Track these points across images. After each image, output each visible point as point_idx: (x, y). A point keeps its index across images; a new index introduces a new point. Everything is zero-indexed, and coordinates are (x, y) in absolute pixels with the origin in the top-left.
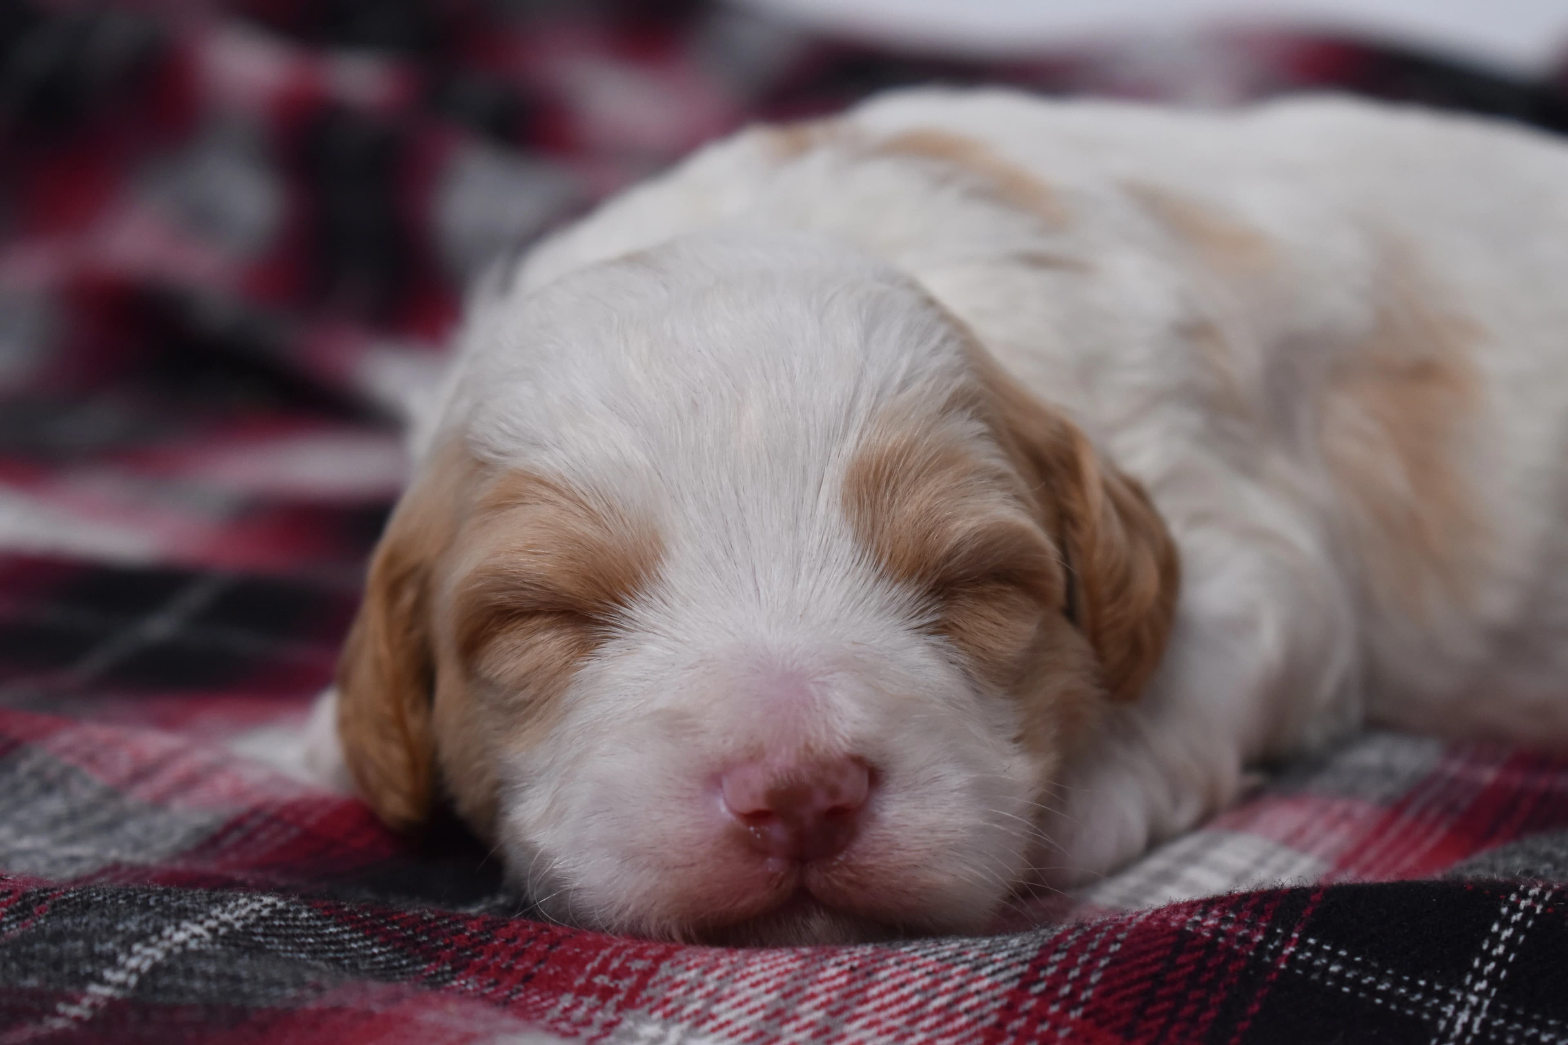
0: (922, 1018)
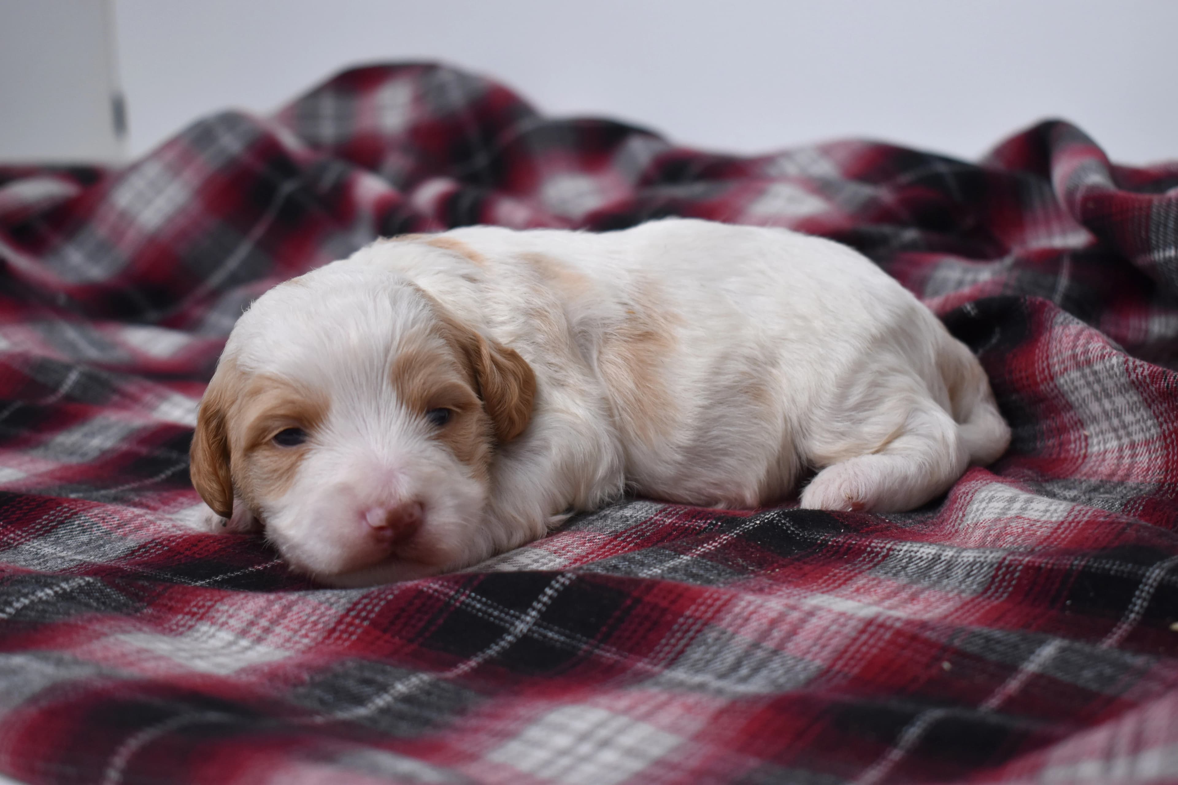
0: (305, 625)
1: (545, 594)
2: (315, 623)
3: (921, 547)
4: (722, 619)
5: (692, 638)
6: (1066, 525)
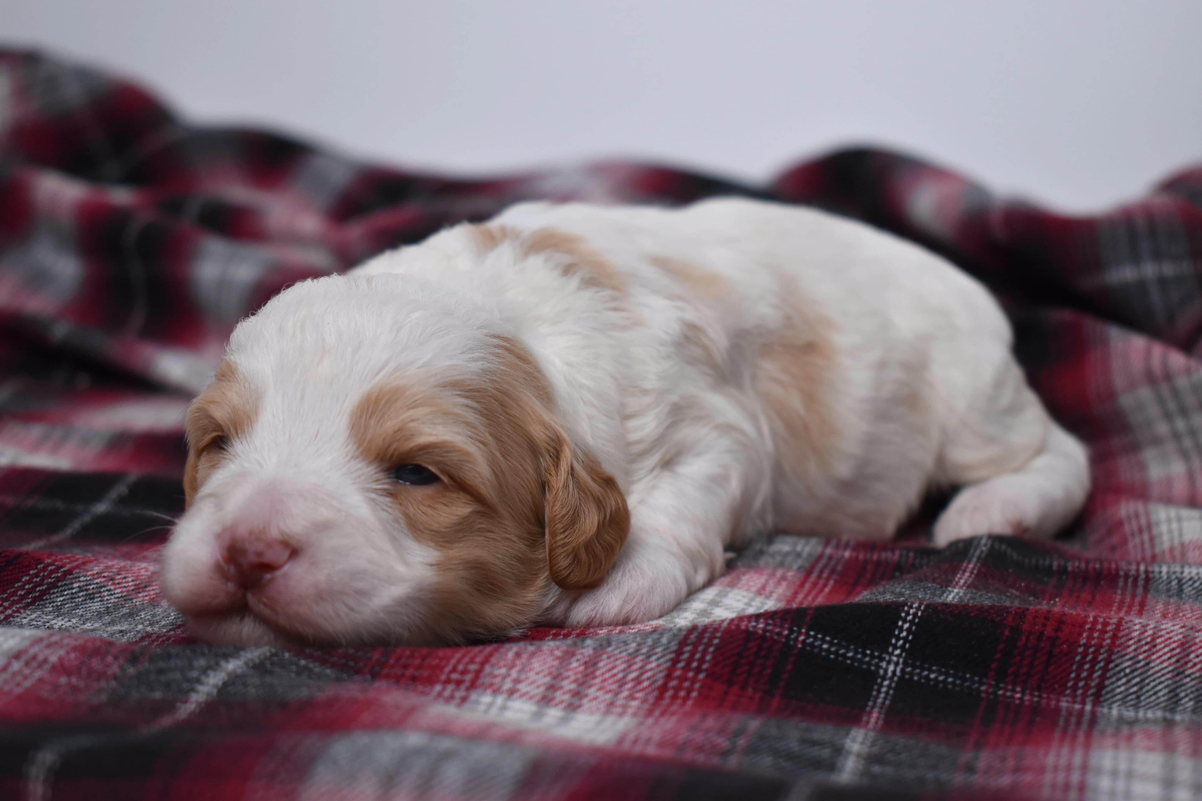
1: (900, 629)
2: (638, 681)
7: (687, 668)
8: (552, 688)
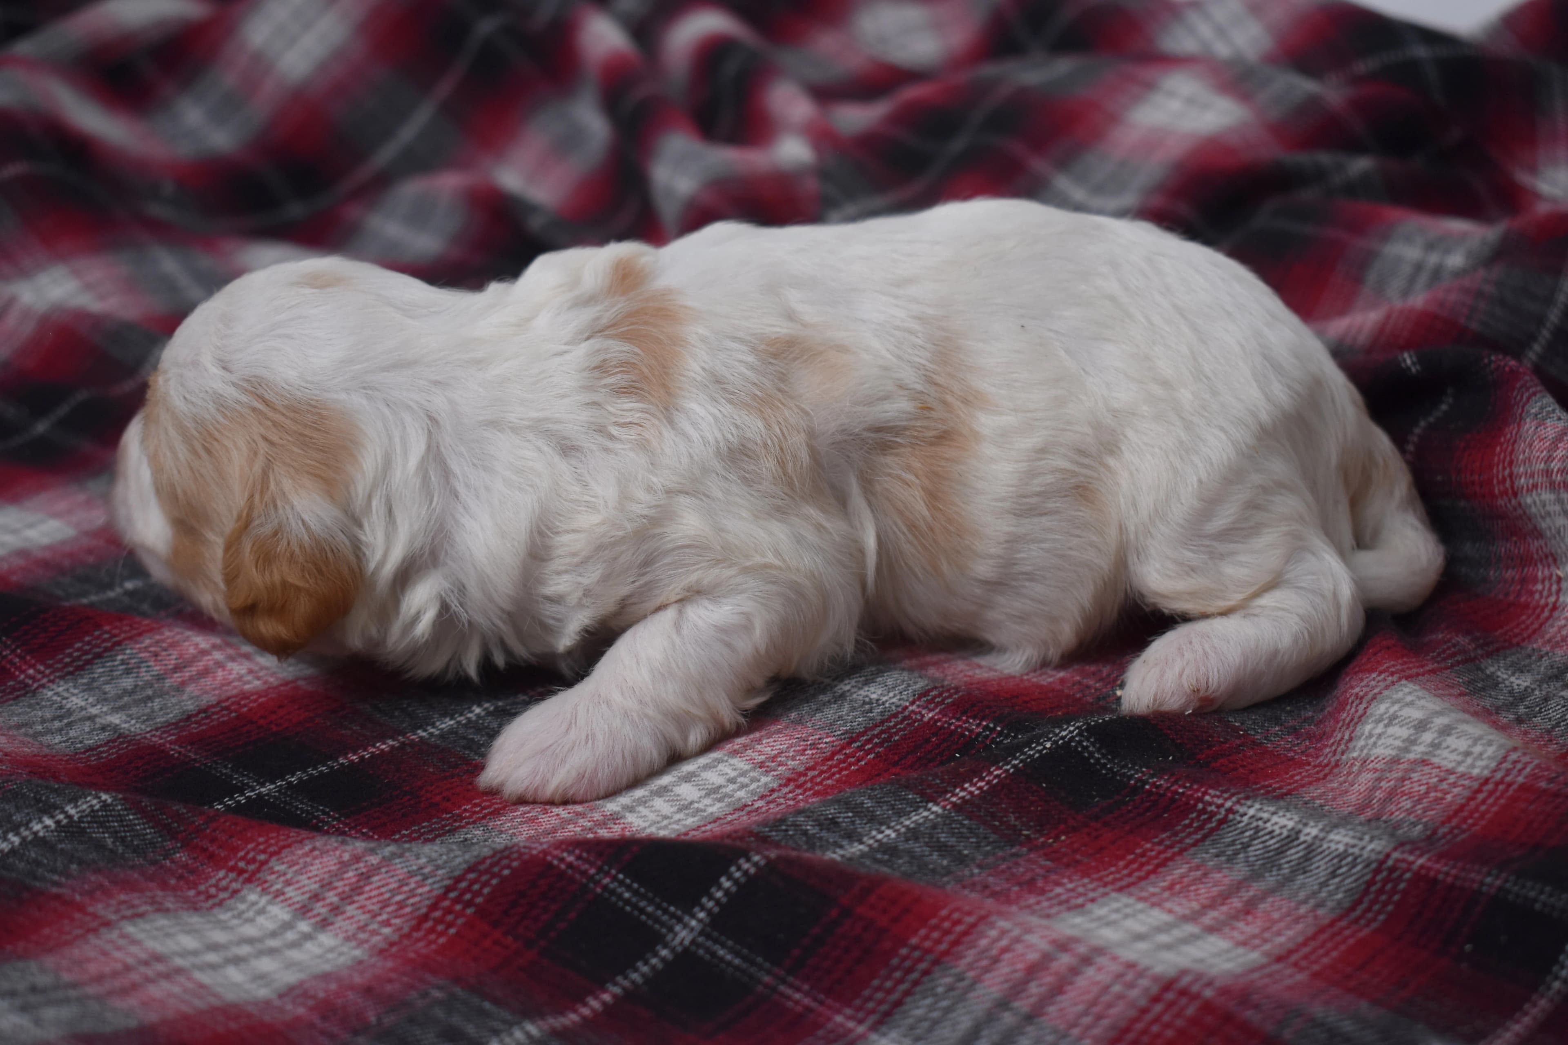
0: (388, 906)
1: (720, 887)
2: (401, 905)
3: (1274, 813)
4: (960, 957)
5: (916, 983)
6: (1490, 787)
7: (456, 900)
8: (316, 897)
